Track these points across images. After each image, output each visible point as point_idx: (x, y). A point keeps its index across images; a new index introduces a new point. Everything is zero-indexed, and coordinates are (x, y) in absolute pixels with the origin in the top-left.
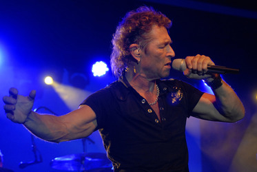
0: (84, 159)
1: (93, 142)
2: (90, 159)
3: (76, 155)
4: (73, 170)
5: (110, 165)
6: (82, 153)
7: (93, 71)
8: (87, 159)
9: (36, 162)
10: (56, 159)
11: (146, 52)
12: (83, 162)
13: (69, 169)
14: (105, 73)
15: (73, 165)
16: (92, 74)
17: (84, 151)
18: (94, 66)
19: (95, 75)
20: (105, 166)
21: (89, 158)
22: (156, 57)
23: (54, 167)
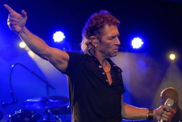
0: (47, 100)
1: (54, 89)
2: (52, 101)
3: (42, 98)
4: (39, 108)
5: (66, 105)
6: (47, 96)
7: (54, 38)
8: (50, 100)
9: (14, 103)
10: (28, 100)
11: (100, 41)
12: (47, 102)
13: (37, 108)
14: (62, 40)
15: (40, 105)
16: (53, 40)
17: (48, 95)
18: (54, 34)
19: (55, 41)
20: (62, 106)
21: (51, 99)
22: (107, 45)
23: (27, 106)
